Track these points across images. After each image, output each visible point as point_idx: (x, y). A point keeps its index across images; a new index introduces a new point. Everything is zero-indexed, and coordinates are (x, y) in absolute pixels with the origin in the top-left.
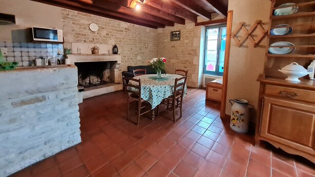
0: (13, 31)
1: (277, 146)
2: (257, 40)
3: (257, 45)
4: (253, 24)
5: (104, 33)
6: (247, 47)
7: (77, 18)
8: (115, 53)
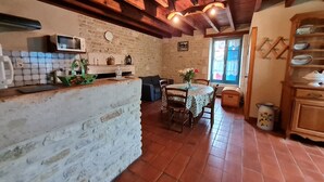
0: (28, 39)
1: (305, 137)
2: (278, 53)
3: (279, 57)
4: (275, 39)
5: (118, 42)
6: (270, 59)
7: (93, 26)
8: (129, 64)
